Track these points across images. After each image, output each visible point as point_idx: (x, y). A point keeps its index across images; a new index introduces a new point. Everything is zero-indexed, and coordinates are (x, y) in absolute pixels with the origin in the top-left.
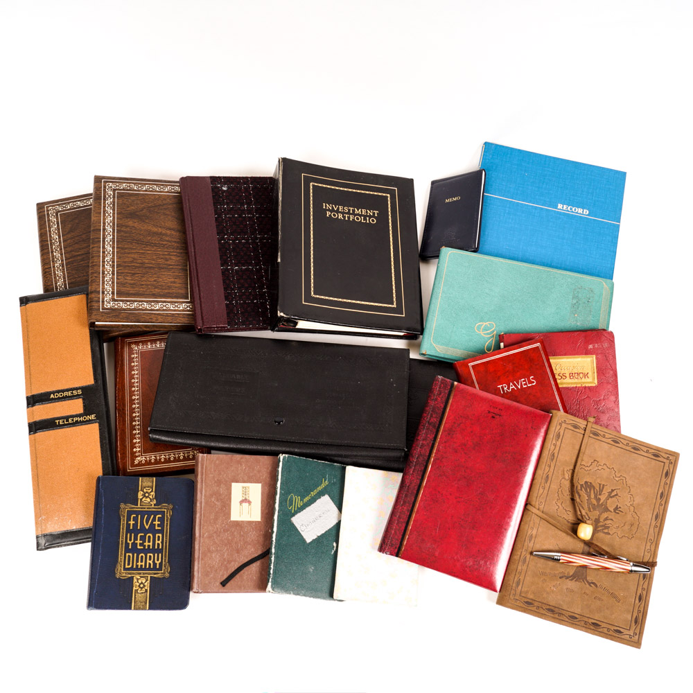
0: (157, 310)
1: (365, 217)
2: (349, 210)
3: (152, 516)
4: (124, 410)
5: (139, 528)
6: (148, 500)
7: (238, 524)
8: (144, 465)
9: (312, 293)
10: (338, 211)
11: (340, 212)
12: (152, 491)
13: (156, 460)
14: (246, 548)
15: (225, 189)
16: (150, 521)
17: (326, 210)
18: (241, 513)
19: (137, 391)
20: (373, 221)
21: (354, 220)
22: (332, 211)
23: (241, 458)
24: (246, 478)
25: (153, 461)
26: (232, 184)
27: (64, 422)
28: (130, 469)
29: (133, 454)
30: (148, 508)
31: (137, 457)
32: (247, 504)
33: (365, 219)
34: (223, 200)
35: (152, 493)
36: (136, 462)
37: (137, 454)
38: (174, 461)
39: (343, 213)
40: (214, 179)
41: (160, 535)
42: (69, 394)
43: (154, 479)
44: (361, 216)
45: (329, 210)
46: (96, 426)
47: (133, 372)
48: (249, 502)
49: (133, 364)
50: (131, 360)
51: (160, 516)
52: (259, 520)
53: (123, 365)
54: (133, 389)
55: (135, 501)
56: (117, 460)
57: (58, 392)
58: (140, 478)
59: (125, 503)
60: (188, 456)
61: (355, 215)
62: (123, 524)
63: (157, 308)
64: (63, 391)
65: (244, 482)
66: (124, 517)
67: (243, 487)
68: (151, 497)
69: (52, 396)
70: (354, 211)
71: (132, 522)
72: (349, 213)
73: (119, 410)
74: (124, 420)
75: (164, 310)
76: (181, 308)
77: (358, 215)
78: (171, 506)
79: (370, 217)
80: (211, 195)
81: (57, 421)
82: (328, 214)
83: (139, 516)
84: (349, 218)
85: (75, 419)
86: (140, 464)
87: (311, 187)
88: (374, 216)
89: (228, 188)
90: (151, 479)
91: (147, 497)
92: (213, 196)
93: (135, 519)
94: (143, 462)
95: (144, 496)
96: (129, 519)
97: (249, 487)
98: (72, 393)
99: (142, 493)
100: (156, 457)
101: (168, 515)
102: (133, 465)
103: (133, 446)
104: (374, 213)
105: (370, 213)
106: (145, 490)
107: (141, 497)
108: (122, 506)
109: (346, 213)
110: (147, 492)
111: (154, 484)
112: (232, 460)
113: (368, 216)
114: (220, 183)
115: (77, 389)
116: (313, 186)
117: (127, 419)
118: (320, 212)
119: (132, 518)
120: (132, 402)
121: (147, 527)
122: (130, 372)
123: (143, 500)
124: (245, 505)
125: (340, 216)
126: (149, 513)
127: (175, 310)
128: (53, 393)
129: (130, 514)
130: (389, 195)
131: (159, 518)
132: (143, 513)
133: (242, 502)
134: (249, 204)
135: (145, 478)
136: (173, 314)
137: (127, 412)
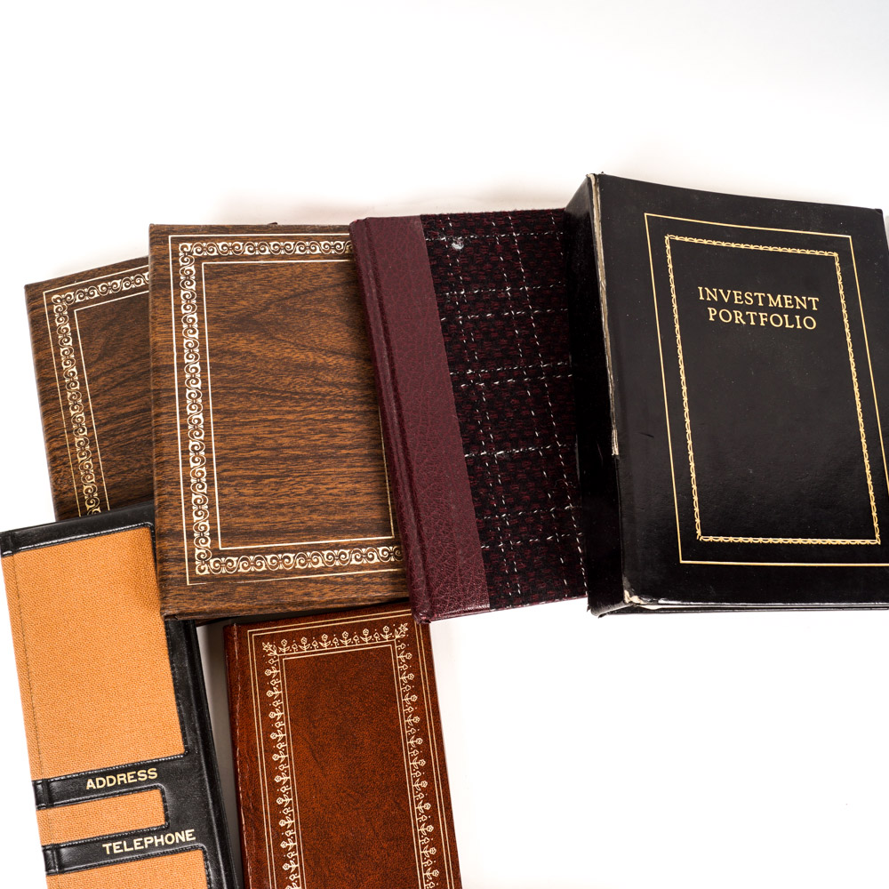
0: (320, 571)
1: (792, 313)
2: (756, 299)
4: (257, 809)
9: (699, 532)
10: (731, 306)
11: (738, 307)
15: (457, 247)
17: (707, 304)
19: (285, 762)
20: (809, 323)
21: (767, 323)
22: (719, 304)
26: (474, 232)
27: (122, 847)
33: (792, 321)
34: (457, 276)
39: (743, 308)
40: (433, 223)
42: (128, 778)
44: (782, 311)
45: (712, 303)
46: (197, 857)
47: (272, 715)
49: (269, 694)
50: (265, 684)
53: (247, 697)
54: (275, 757)
57: (104, 774)
61: (770, 311)
63: (320, 564)
64: (114, 772)
69: (90, 784)
70: (765, 300)
72: (755, 308)
73: (247, 810)
74: (260, 839)
75: (336, 569)
76: (376, 560)
77: (776, 309)
79: (803, 313)
80: (427, 266)
81: (107, 846)
82: (712, 312)
84: (757, 319)
85: (148, 841)
87: (668, 247)
88: (809, 311)
89: (465, 242)
92: (432, 267)
98: (136, 776)
104: (809, 303)
105: (801, 303)
109: (751, 308)
113: (798, 312)
114: (445, 233)
115: (145, 766)
116: (672, 242)
117: (267, 831)
118: (693, 310)
120: (274, 789)
122: (265, 714)
125: (739, 318)
127: (361, 567)
128: (93, 776)
130: (835, 255)
134: (515, 283)
136: (358, 578)
137: (267, 818)
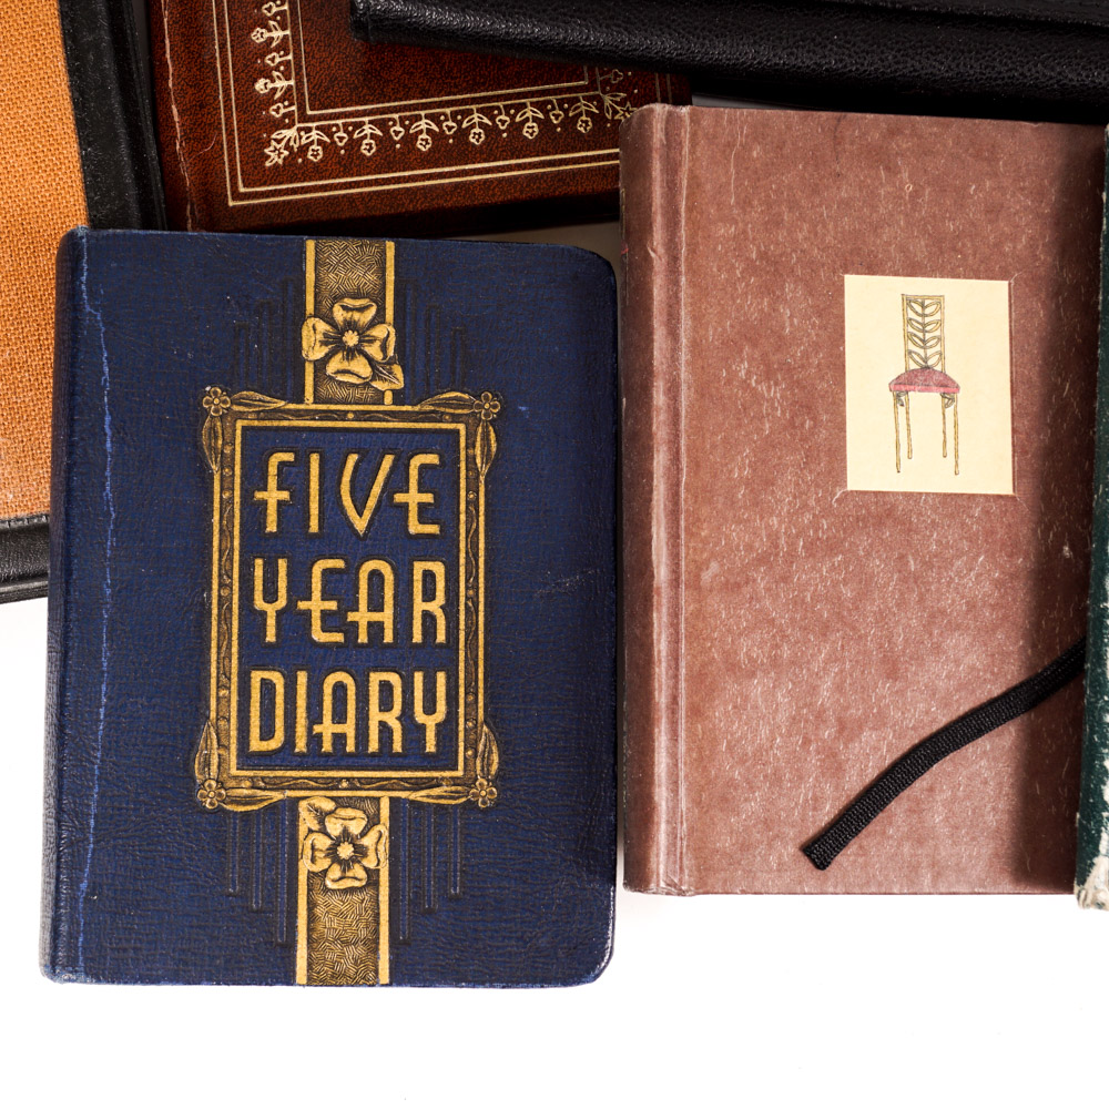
3: (388, 461)
5: (314, 526)
6: (361, 367)
7: (885, 511)
8: (317, 171)
12: (379, 318)
13: (384, 142)
14: (937, 649)
16: (377, 490)
18: (902, 450)
23: (893, 132)
24: (920, 249)
25: (367, 149)
28: (241, 194)
29: (254, 109)
30: (360, 416)
31: (279, 125)
32: (934, 398)
35: (380, 332)
36: (275, 156)
37: (277, 111)
38: (486, 152)
41: (438, 569)
43: (390, 246)
48: (948, 388)
51: (432, 459)
52: (1004, 486)
55: (284, 374)
56: (164, 146)
58: (311, 245)
59: (230, 389)
60: (570, 123)
62: (226, 504)
65: (913, 269)
66: (227, 462)
67: (908, 301)
68: (374, 350)
71: (273, 496)
78: (490, 406)
83: (315, 460)
86: (296, 167)
90: (369, 248)
91: (351, 353)
93: (292, 478)
94: (316, 154)
95: (335, 343)
96: (255, 477)
97: (939, 301)
99: (322, 326)
100: (382, 125)
101: (477, 452)
102: (256, 171)
103: (251, 64)
106: (339, 315)
107: (319, 353)
108: (215, 400)
110: (351, 325)
111: (390, 277)
112: (837, 141)
119: (273, 470)
121: (360, 524)
123: (331, 368)
124: (924, 402)
126: (370, 446)
129: (259, 445)
131: (423, 468)
132: (332, 445)
133: (902, 386)
135: (336, 247)
